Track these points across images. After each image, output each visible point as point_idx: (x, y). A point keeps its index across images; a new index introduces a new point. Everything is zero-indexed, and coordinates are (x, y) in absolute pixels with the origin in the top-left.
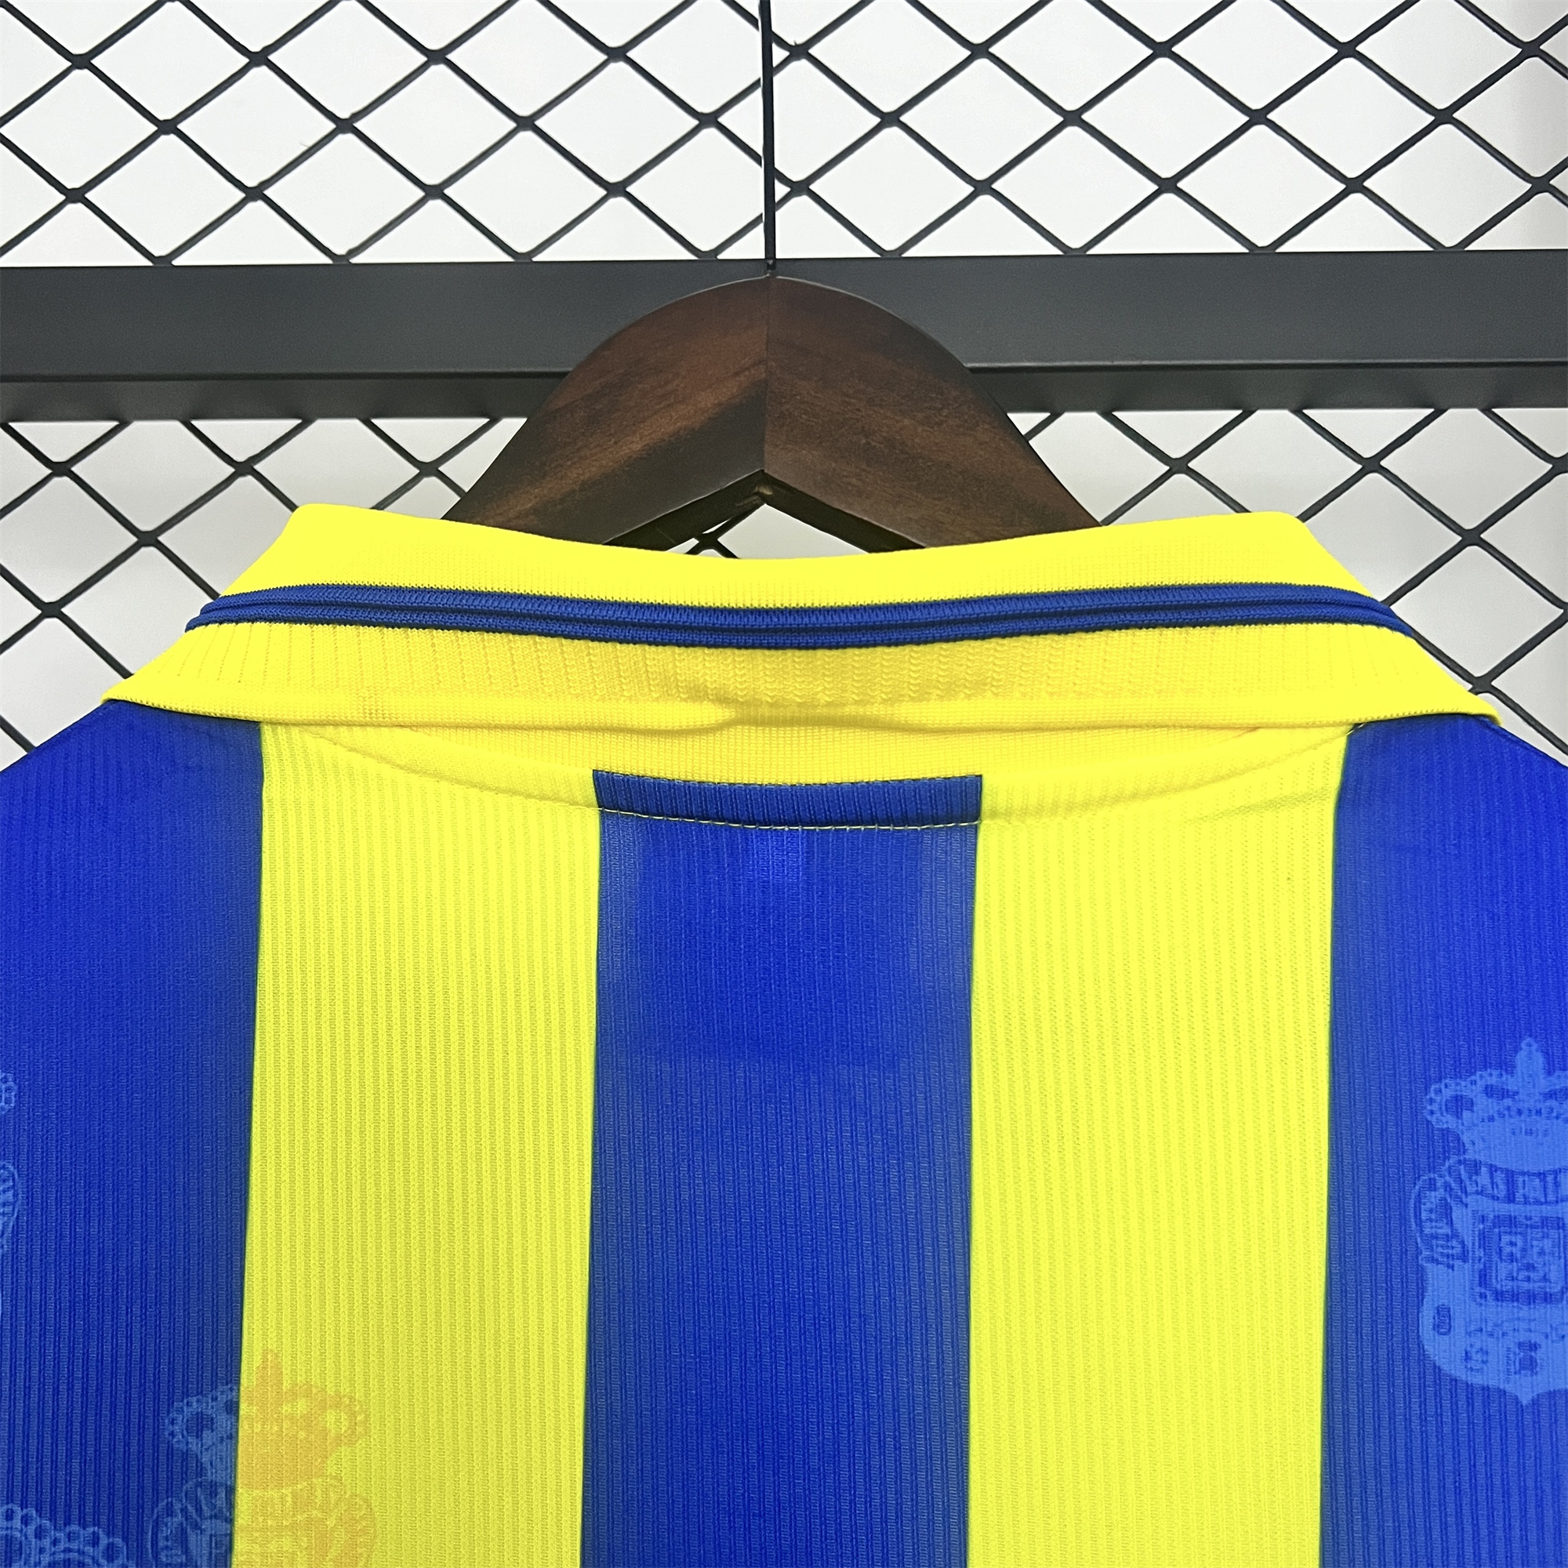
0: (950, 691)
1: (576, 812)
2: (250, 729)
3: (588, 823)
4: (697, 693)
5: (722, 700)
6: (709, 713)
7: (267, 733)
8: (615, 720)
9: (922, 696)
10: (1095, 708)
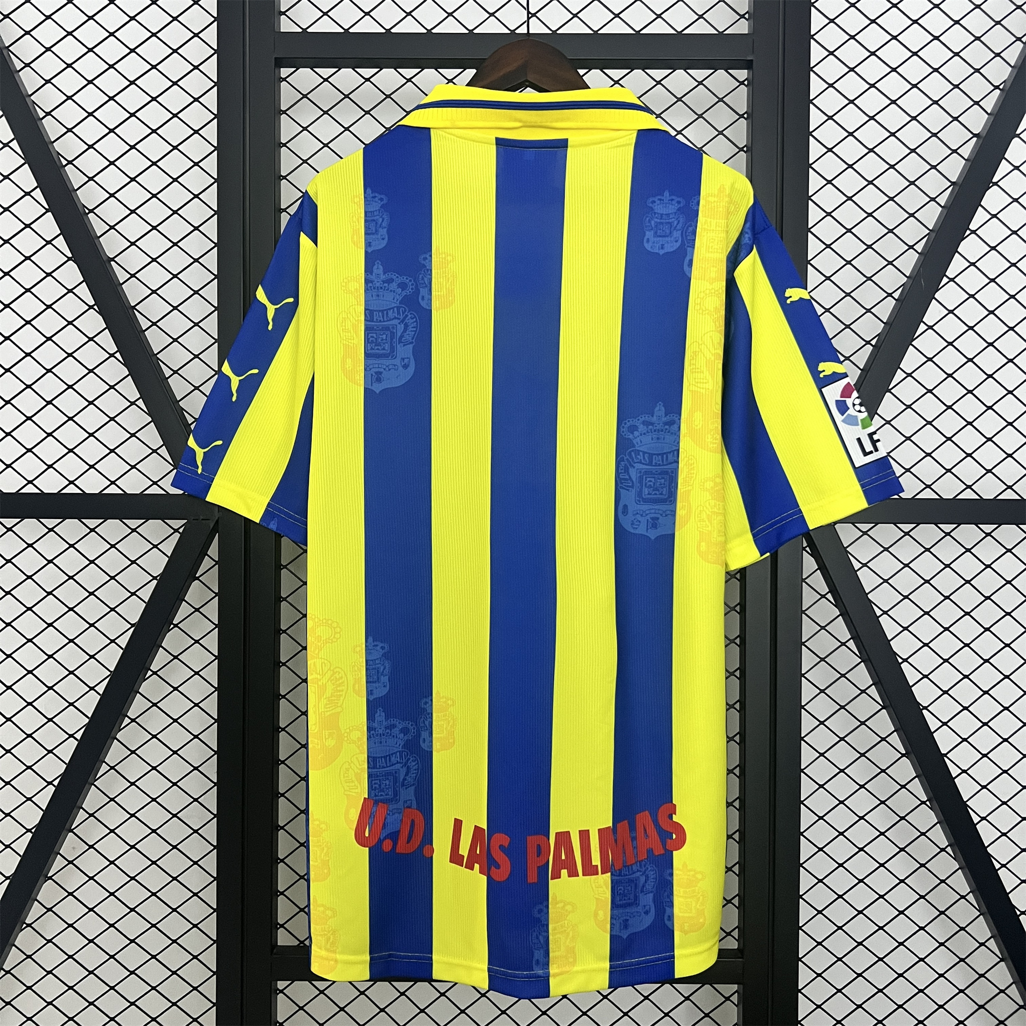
0: (562, 120)
1: (491, 146)
2: (428, 130)
3: (494, 148)
4: (516, 120)
5: (520, 121)
6: (518, 124)
7: (432, 130)
8: (500, 126)
9: (557, 121)
10: (589, 125)
